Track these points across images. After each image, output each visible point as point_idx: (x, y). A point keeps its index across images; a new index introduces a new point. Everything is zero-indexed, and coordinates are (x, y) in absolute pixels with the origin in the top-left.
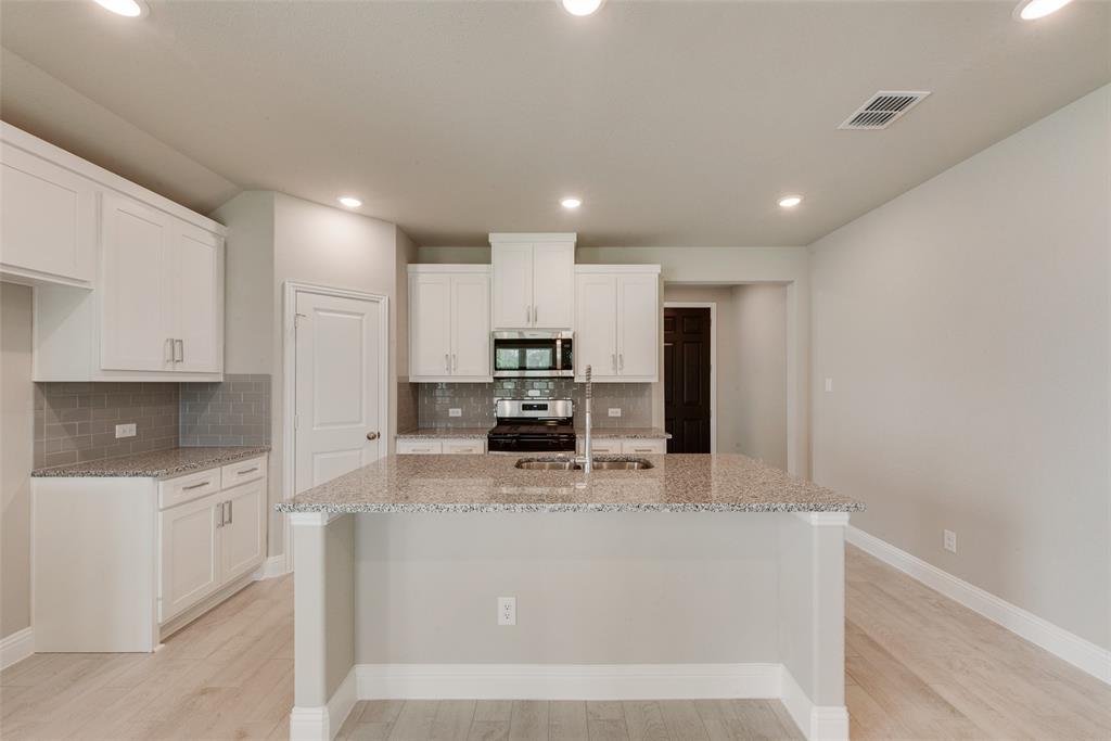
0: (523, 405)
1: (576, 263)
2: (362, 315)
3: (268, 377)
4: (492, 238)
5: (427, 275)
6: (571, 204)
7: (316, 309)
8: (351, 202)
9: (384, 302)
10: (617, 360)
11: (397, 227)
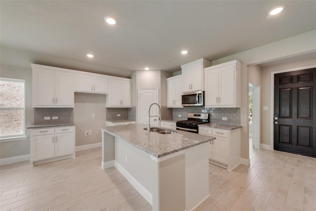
0: (194, 115)
1: (204, 67)
2: (153, 92)
4: (182, 67)
5: (170, 80)
7: (144, 93)
8: (147, 69)
9: (158, 89)
11: (161, 71)
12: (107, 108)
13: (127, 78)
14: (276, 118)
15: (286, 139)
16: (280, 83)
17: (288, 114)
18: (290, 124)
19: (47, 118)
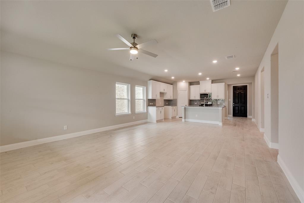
1: (211, 84)
2: (185, 92)
3: (177, 99)
4: (200, 82)
5: (192, 86)
6: (208, 79)
7: (180, 92)
8: (184, 81)
10: (218, 96)
11: (189, 82)
12: (164, 100)
13: (171, 84)
14: (234, 104)
15: (237, 112)
16: (235, 90)
17: (237, 102)
18: (238, 106)
19: (150, 104)
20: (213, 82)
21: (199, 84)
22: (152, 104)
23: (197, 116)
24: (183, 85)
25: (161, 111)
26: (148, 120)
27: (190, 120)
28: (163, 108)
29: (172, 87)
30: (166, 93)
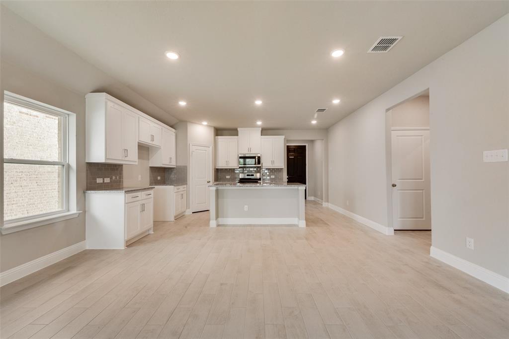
0: (247, 175)
1: (261, 135)
2: (206, 151)
3: (186, 167)
4: (239, 129)
5: (221, 139)
6: (259, 123)
7: (196, 150)
8: (205, 123)
9: (211, 148)
10: (273, 162)
11: (215, 127)
12: (150, 167)
13: (172, 127)
19: (99, 181)
20: (265, 131)
21: (237, 135)
22: (107, 180)
23: (246, 208)
24: (201, 131)
25: (143, 205)
26: (89, 244)
27: (230, 221)
28: (151, 192)
29: (174, 134)
30: (157, 148)
